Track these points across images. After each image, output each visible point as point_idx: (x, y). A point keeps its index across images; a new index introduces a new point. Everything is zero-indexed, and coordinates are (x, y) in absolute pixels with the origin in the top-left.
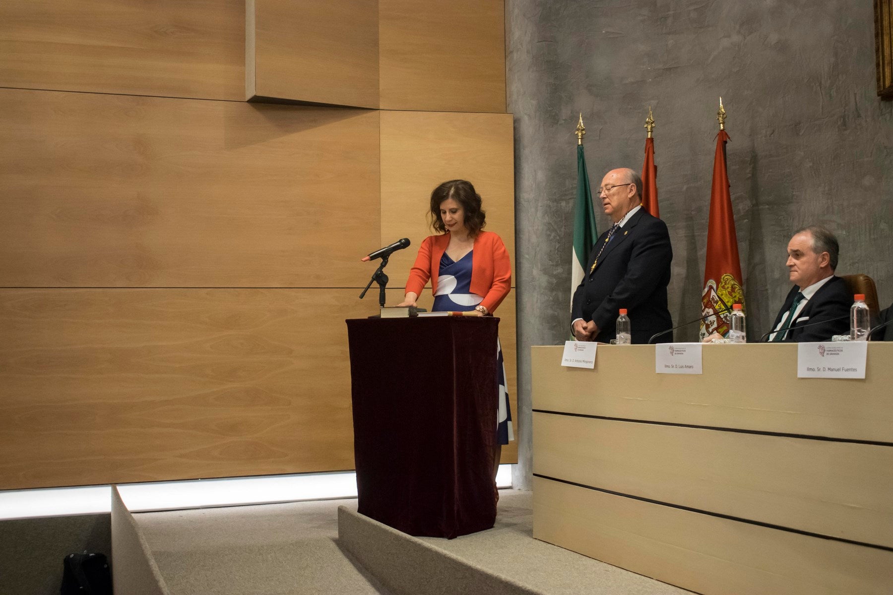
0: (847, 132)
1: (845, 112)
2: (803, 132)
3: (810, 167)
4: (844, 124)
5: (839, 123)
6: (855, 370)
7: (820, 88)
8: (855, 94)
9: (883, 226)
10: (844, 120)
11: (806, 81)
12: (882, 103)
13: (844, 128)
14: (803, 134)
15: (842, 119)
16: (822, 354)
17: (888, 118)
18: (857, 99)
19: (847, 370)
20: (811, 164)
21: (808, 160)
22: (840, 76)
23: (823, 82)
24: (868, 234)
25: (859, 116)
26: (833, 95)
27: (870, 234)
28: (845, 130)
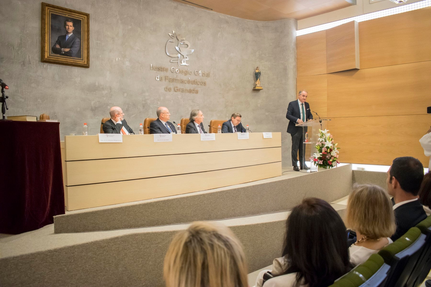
0: (25, 67)
1: (24, 60)
2: (4, 62)
3: (8, 75)
4: (24, 64)
5: (22, 63)
6: (213, 139)
7: (14, 49)
8: (29, 56)
9: (39, 100)
10: (24, 63)
11: (7, 44)
12: (40, 63)
13: (24, 65)
14: (4, 63)
15: (23, 63)
16: (206, 136)
17: (42, 67)
18: (30, 58)
19: (211, 139)
20: (8, 74)
21: (7, 72)
22: (23, 48)
23: (15, 47)
24: (33, 102)
25: (30, 63)
26: (19, 53)
27: (34, 102)
28: (25, 66)
